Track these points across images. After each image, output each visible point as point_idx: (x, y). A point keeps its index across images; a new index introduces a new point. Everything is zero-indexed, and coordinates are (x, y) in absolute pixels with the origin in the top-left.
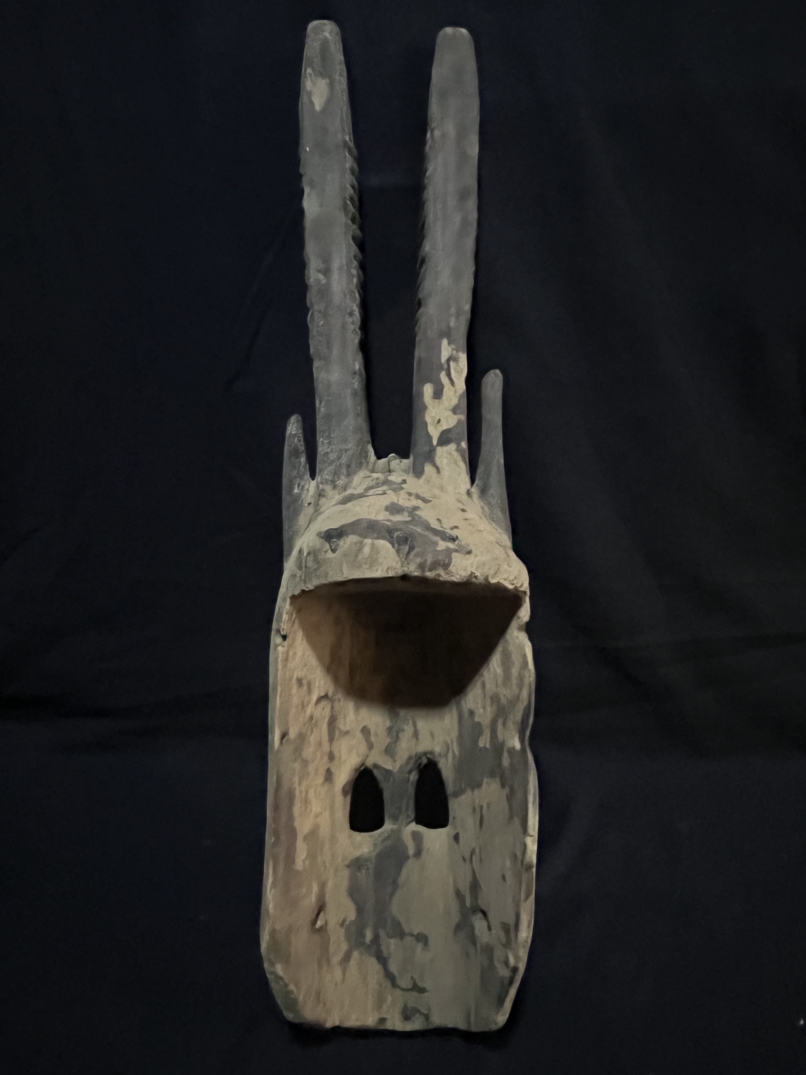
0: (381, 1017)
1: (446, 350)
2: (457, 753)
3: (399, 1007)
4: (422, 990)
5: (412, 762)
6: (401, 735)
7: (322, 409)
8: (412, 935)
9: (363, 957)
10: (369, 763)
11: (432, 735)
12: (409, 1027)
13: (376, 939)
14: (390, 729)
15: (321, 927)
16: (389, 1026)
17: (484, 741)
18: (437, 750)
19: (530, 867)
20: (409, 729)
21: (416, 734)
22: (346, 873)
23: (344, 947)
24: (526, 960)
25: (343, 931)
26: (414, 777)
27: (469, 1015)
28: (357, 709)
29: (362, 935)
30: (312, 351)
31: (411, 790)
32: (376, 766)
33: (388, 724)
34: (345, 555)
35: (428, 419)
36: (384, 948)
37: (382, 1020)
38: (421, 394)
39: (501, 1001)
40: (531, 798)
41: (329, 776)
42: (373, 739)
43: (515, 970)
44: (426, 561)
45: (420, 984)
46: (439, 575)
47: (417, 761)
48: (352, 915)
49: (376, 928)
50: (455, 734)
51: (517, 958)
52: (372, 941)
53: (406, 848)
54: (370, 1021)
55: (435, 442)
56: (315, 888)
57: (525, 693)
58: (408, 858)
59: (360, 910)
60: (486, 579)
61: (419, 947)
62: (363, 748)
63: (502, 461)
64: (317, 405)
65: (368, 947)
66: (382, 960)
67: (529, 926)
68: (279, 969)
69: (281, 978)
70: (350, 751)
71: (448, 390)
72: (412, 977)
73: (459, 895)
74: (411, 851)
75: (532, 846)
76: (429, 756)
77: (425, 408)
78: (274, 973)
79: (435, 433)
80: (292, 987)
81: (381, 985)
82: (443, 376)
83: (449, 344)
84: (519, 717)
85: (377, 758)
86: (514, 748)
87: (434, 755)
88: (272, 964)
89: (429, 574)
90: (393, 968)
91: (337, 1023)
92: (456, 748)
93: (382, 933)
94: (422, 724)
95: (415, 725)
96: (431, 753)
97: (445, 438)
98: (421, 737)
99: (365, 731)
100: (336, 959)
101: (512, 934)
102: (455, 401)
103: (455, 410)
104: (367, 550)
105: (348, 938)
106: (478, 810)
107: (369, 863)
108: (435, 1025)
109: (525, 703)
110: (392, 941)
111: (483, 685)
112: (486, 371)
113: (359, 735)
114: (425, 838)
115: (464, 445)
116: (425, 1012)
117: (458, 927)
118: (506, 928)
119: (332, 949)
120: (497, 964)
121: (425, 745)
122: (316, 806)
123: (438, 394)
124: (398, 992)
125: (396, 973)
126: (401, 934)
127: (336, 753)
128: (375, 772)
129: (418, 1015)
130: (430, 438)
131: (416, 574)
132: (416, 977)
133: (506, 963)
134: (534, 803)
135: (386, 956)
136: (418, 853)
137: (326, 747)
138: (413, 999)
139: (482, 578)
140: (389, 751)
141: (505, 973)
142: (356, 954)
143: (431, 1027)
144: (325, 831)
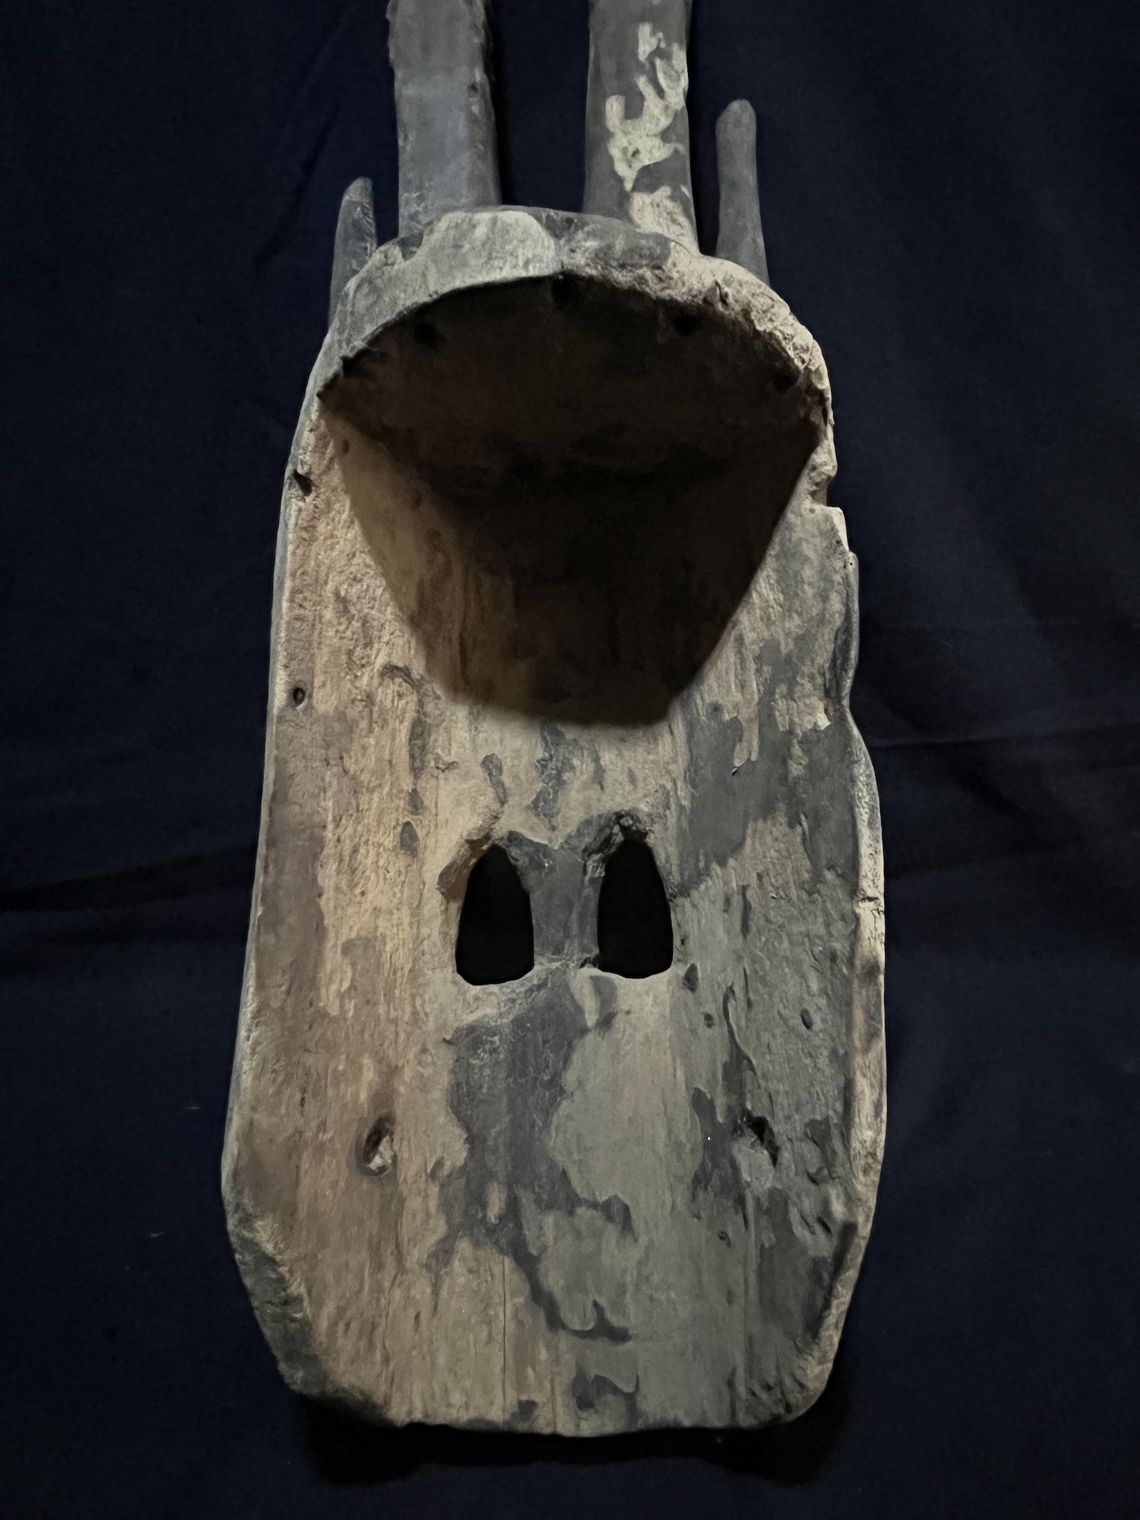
0: (524, 1398)
1: (646, 41)
2: (686, 803)
3: (566, 1376)
4: (619, 1336)
5: (593, 830)
6: (566, 776)
7: (409, 148)
8: (594, 1205)
9: (481, 1253)
10: (500, 830)
11: (633, 779)
12: (589, 1426)
13: (513, 1208)
14: (543, 764)
15: (382, 1169)
16: (543, 1423)
17: (747, 751)
18: (644, 808)
19: (872, 970)
20: (582, 766)
21: (599, 777)
22: (446, 1057)
23: (440, 1227)
24: (872, 1202)
25: (434, 1190)
26: (595, 869)
27: (731, 1384)
28: (474, 718)
29: (478, 1199)
30: (392, 55)
31: (591, 894)
32: (513, 837)
33: (540, 753)
34: (434, 253)
35: (615, 152)
36: (529, 1234)
37: (527, 1408)
38: (600, 115)
39: (814, 1326)
40: (863, 814)
41: (408, 841)
42: (506, 779)
43: (849, 1229)
44: (610, 247)
45: (615, 1320)
46: (642, 280)
47: (601, 830)
48: (458, 1154)
49: (511, 1184)
50: (679, 768)
51: (851, 1199)
52: (501, 1218)
53: (580, 1010)
54: (497, 1412)
55: (628, 186)
56: (369, 1074)
57: (836, 604)
58: (584, 1031)
59: (475, 1141)
60: (746, 313)
61: (611, 1233)
62: (488, 798)
63: (761, 241)
64: (401, 142)
65: (491, 1231)
66: (527, 1262)
67: (877, 1114)
68: (265, 1234)
69: (271, 1262)
70: (458, 803)
71: (652, 103)
72: (596, 1304)
73: (701, 1104)
74: (591, 1019)
75: (873, 924)
76: (627, 822)
77: (608, 135)
78: (251, 1245)
79: (628, 174)
80: (297, 1288)
81: (520, 1323)
82: (642, 83)
83: (653, 33)
84: (823, 658)
85: (514, 820)
86: (815, 729)
87: (637, 820)
88: (246, 1221)
89: (622, 278)
90: (553, 1280)
91: (418, 1416)
92: (684, 794)
93: (526, 1200)
94: (608, 757)
95: (597, 760)
96: (631, 814)
97: (650, 178)
98: (608, 782)
99: (491, 765)
100: (416, 1255)
101: (837, 1144)
102: (665, 122)
103: (665, 136)
104: (481, 232)
105: (446, 1206)
106: (737, 901)
107: (496, 1039)
108: (651, 1421)
109: (838, 621)
110: (549, 1220)
111: (740, 640)
112: (724, 105)
113: (478, 771)
114: (621, 992)
115: (687, 191)
116: (628, 1389)
117: (700, 1181)
118: (819, 1134)
119: (408, 1226)
120: (800, 1231)
121: (617, 798)
122: (377, 893)
123: (633, 110)
124: (564, 1341)
125: (559, 1295)
126: (571, 1203)
127: (428, 800)
128: (514, 852)
129: (610, 1397)
130: (620, 181)
131: (592, 272)
132: (603, 1301)
133: (824, 1221)
134: (871, 824)
135: (535, 1252)
136: (606, 1022)
137: (407, 784)
138: (599, 1358)
139: (737, 308)
140: (543, 807)
141: (821, 1245)
142: (464, 1246)
143: (640, 1424)
144: (397, 950)
